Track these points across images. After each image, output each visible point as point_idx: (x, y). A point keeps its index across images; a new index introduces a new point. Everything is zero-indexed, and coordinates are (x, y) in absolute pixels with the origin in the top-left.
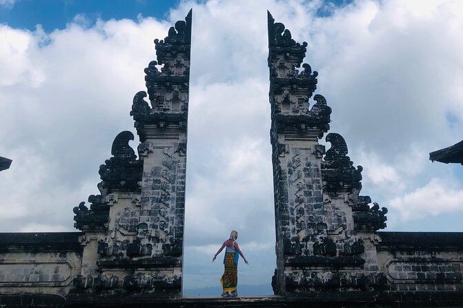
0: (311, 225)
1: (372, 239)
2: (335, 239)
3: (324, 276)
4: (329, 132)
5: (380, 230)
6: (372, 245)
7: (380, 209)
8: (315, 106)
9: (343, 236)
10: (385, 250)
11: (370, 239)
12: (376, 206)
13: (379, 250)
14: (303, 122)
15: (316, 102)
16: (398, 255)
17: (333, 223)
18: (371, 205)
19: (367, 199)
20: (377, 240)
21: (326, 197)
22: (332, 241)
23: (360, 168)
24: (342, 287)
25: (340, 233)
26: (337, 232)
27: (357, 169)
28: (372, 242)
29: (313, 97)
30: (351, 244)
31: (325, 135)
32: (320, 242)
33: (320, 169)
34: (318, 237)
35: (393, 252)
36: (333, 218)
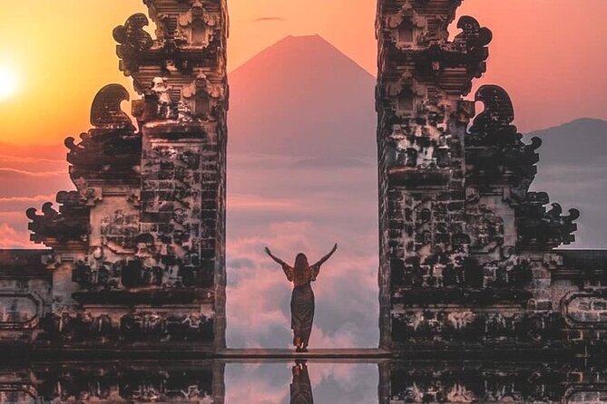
0: (442, 237)
1: (546, 260)
2: (482, 260)
3: (459, 317)
5: (562, 247)
6: (545, 270)
7: (565, 213)
9: (496, 256)
10: (565, 278)
11: (541, 260)
12: (557, 208)
13: (556, 278)
16: (587, 287)
17: (480, 235)
18: (548, 207)
19: (543, 197)
20: (554, 263)
21: (470, 191)
22: (477, 261)
23: (537, 142)
24: (486, 334)
25: (492, 251)
26: (485, 250)
28: (546, 266)
30: (509, 268)
31: (475, 86)
32: (456, 265)
33: (463, 144)
34: (452, 257)
35: (578, 282)
36: (481, 227)
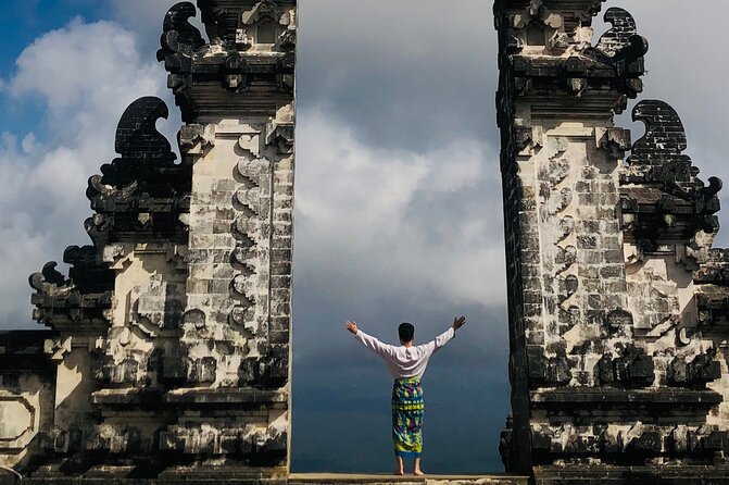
0: (592, 316)
2: (650, 348)
3: (624, 432)
4: (640, 97)
8: (606, 35)
9: (670, 340)
14: (578, 75)
15: (609, 25)
17: (647, 312)
21: (630, 250)
22: (642, 351)
23: (716, 184)
24: (663, 455)
25: (664, 334)
26: (656, 332)
27: (707, 184)
29: (601, 14)
30: (689, 359)
31: (631, 104)
32: (615, 355)
33: (617, 185)
34: (610, 343)
36: (647, 300)
